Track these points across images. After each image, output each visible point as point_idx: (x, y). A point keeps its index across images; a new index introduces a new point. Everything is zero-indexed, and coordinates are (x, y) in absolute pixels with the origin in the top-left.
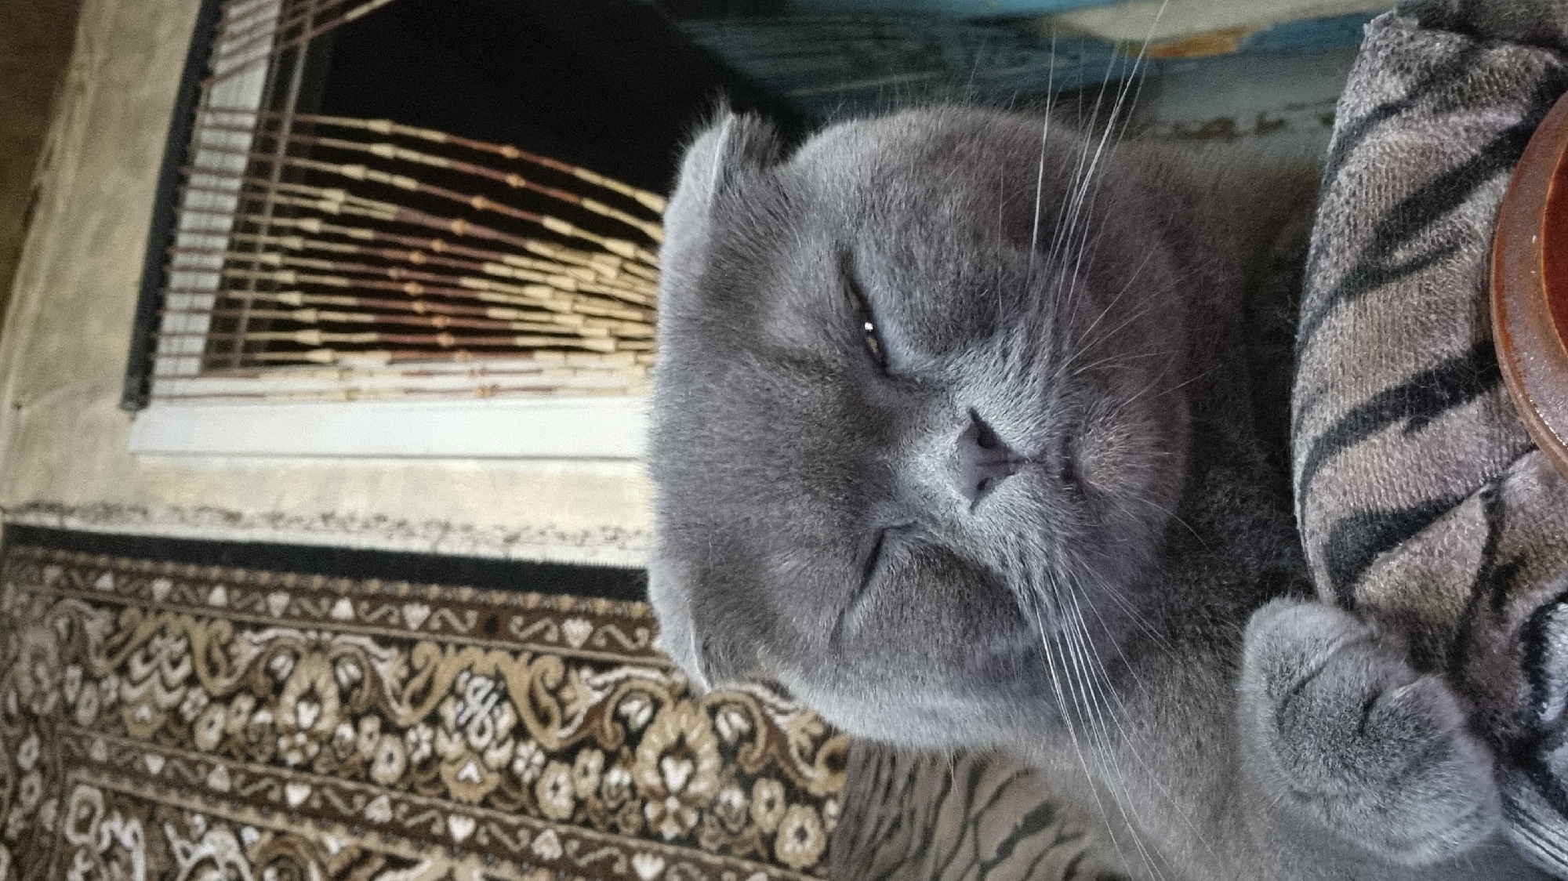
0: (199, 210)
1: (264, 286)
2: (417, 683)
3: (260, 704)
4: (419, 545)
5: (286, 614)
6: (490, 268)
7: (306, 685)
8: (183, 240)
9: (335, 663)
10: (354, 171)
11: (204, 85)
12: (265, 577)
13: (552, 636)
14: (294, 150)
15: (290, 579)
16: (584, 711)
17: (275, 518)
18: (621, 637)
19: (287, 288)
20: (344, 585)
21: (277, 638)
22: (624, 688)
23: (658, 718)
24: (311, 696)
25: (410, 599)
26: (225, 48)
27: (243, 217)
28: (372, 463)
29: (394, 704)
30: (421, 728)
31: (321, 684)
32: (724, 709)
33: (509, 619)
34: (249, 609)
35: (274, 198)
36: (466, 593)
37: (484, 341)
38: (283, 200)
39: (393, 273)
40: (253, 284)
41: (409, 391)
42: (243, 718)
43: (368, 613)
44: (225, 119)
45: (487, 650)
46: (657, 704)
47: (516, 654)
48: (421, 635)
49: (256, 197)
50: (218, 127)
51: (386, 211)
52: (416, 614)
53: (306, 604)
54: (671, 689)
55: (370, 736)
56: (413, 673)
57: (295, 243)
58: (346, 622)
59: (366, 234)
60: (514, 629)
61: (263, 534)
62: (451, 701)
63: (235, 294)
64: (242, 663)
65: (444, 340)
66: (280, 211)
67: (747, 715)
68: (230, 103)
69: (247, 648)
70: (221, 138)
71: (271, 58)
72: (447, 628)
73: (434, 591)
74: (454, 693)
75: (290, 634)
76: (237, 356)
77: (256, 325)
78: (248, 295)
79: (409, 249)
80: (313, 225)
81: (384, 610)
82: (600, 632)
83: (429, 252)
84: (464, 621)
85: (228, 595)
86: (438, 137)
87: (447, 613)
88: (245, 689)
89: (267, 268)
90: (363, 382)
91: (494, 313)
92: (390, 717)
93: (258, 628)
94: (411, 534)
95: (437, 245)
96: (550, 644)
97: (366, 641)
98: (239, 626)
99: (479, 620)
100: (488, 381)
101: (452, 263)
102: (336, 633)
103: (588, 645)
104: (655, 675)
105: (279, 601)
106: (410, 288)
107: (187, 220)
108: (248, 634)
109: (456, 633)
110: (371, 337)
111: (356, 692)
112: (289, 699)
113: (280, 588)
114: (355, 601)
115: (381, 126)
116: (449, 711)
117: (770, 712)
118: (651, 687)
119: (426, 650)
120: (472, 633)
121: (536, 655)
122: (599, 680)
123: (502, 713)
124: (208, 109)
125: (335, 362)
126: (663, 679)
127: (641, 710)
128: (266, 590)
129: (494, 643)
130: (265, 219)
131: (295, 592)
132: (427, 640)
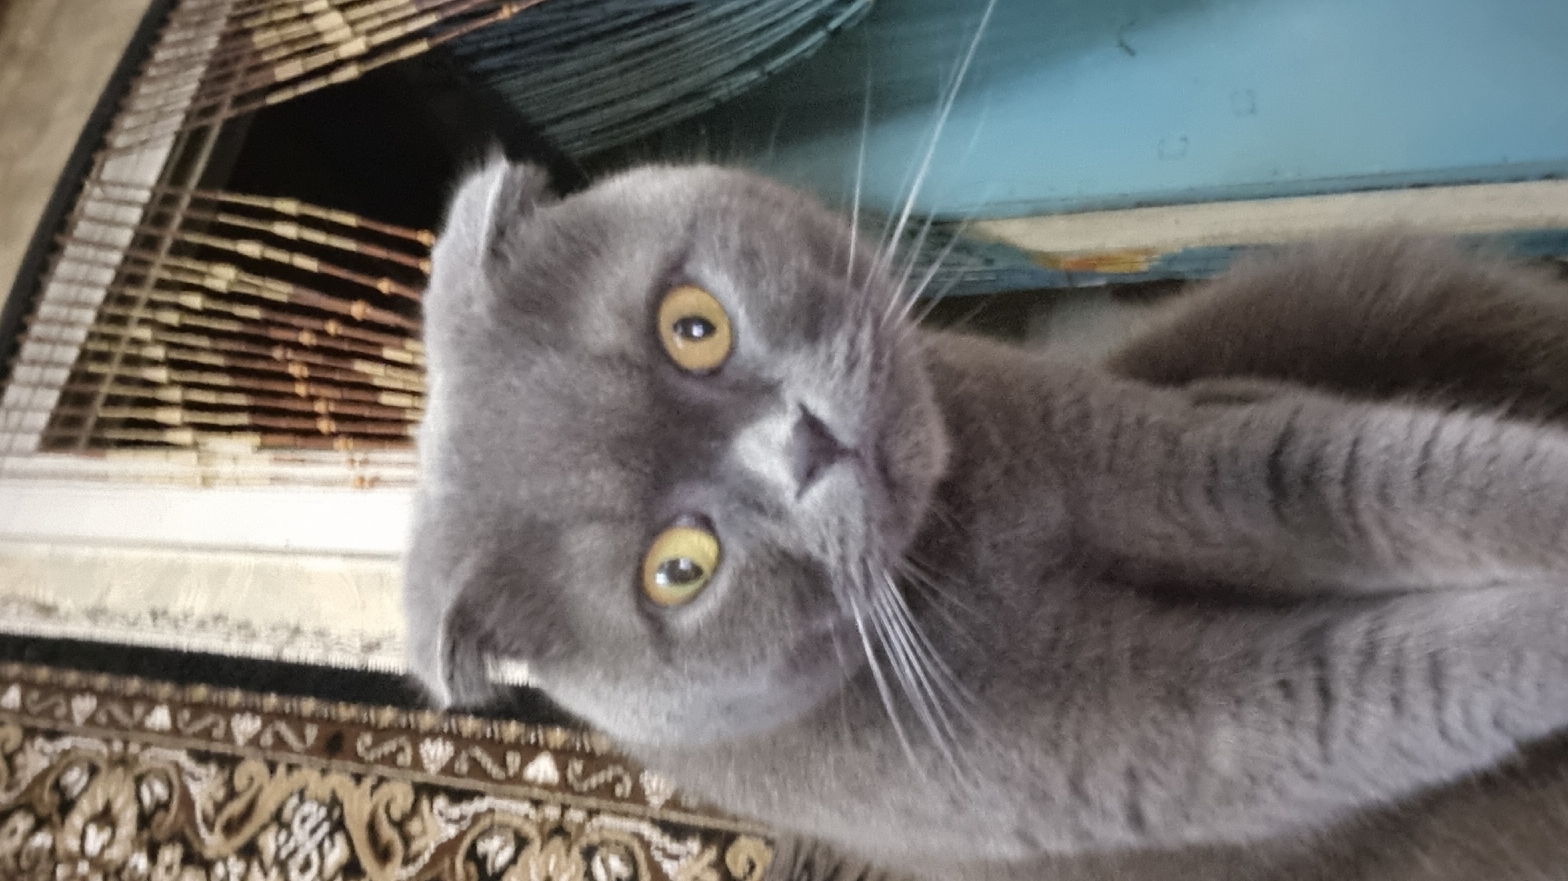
0: (70, 281)
1: (131, 361)
2: (236, 807)
3: (40, 824)
4: (261, 649)
5: (91, 721)
6: (389, 353)
7: (100, 805)
8: (45, 309)
9: (139, 780)
10: (250, 249)
11: (99, 157)
12: (72, 677)
13: (406, 758)
14: (188, 225)
15: (102, 681)
16: (432, 847)
17: (95, 614)
18: (488, 763)
19: (154, 363)
20: (165, 690)
21: (74, 748)
22: (485, 823)
23: (521, 861)
24: (105, 818)
25: (242, 710)
26: (128, 122)
27: (117, 290)
28: (221, 558)
29: (203, 831)
30: (232, 860)
31: (117, 805)
32: (603, 851)
33: (357, 736)
34: (49, 713)
35: (156, 273)
36: (309, 705)
37: (371, 429)
38: (167, 275)
39: (277, 353)
40: (117, 359)
41: (275, 479)
42: (17, 840)
43: (188, 724)
44: (117, 192)
45: (324, 772)
46: (521, 842)
47: (358, 778)
48: (249, 752)
49: (138, 270)
50: (105, 199)
51: (280, 291)
52: (245, 726)
53: (117, 711)
54: (541, 826)
55: (169, 869)
56: (232, 794)
57: (172, 318)
58: (162, 733)
59: (254, 313)
60: (360, 749)
61: (79, 629)
62: (273, 829)
63: (93, 368)
64: (26, 777)
65: (324, 426)
66: (162, 285)
67: (630, 858)
68: (124, 178)
69: (36, 759)
70: (108, 210)
71: (178, 136)
72: (280, 742)
73: (272, 701)
74: (278, 819)
75: (92, 745)
76: (85, 433)
77: (113, 401)
78: (110, 370)
79: (300, 329)
80: (195, 301)
81: (208, 720)
82: (464, 755)
83: (321, 333)
84: (302, 737)
85: (23, 698)
86: (350, 220)
87: (283, 728)
88: (25, 805)
89: (137, 342)
90: (225, 468)
91: (386, 399)
92: (196, 846)
93: (52, 735)
94: (254, 636)
95: (332, 327)
96: (400, 768)
97: (182, 757)
98: (30, 733)
99: (318, 738)
100: (370, 472)
101: (345, 346)
102: (145, 746)
103: (448, 769)
104: (525, 808)
105: (83, 706)
106: (294, 370)
107: (54, 290)
108: (40, 742)
109: (290, 750)
110: (243, 419)
111: (159, 816)
112: (76, 820)
113: (89, 690)
114: (175, 710)
115: (288, 206)
116: (269, 843)
117: (658, 856)
118: (517, 822)
119: (252, 768)
120: (310, 752)
121: (381, 780)
122: (455, 812)
123: (333, 845)
124: (100, 183)
125: (195, 446)
126: (532, 813)
127: (502, 848)
128: (70, 693)
129: (336, 763)
130: (144, 294)
131: (104, 697)
132: (255, 758)
